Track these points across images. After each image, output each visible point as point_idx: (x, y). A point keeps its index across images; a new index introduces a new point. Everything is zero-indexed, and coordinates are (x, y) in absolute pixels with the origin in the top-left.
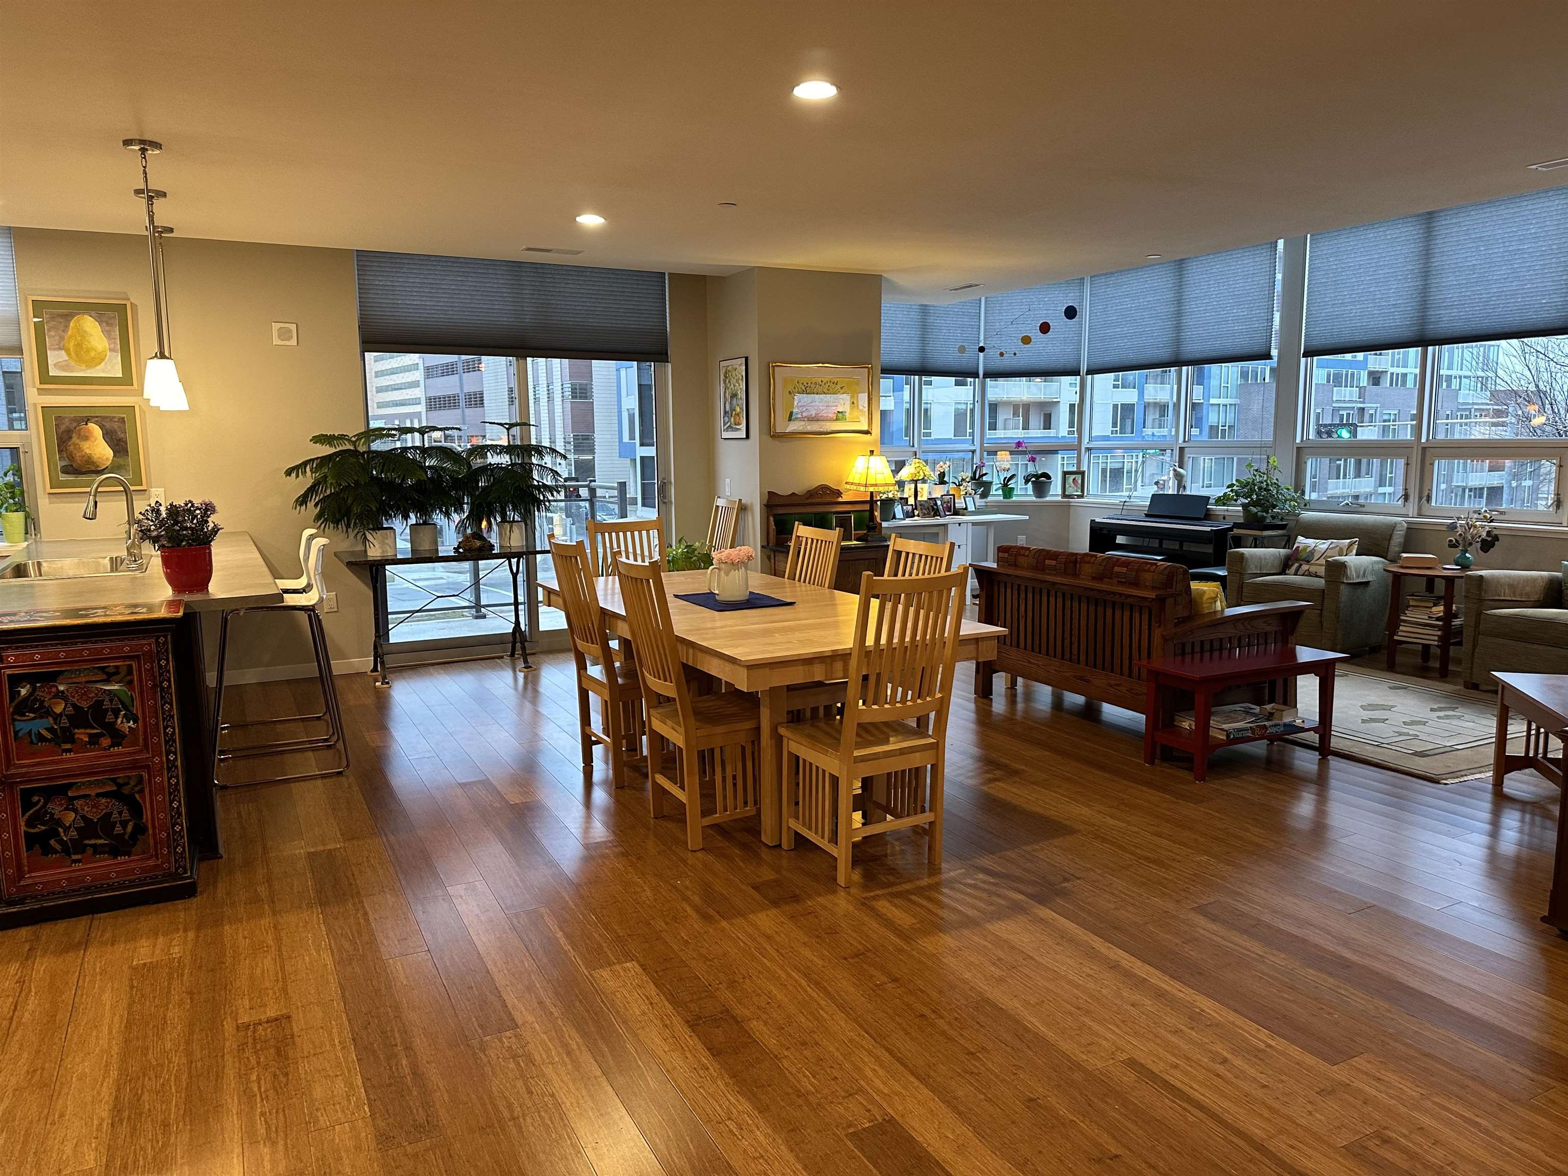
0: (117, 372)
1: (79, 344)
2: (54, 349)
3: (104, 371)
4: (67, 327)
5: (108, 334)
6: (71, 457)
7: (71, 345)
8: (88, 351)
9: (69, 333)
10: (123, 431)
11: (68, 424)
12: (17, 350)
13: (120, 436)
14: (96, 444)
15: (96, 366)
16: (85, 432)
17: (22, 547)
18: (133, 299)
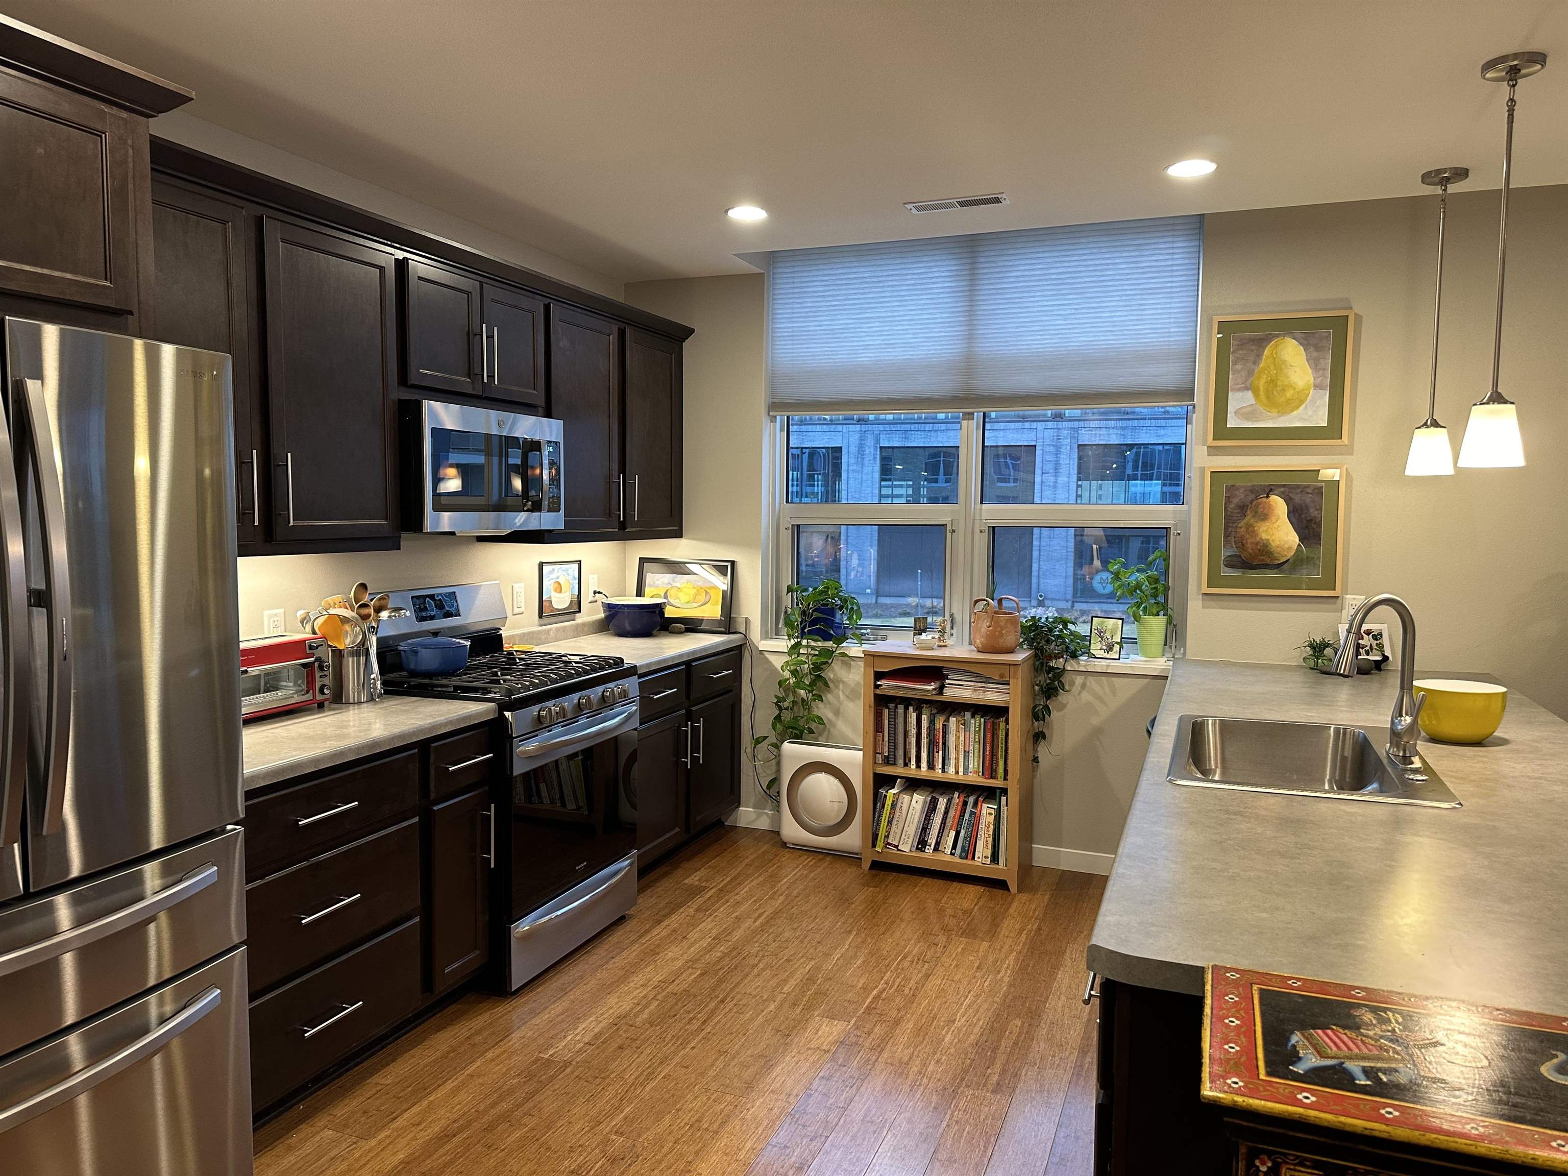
0: (1321, 419)
1: (1272, 381)
2: (1240, 390)
3: (1301, 419)
4: (1259, 356)
5: (1314, 363)
6: (1240, 544)
7: (1262, 383)
8: (1284, 390)
9: (1261, 366)
10: (1318, 507)
11: (1242, 496)
12: (1188, 393)
13: (1312, 515)
14: (1275, 525)
15: (1292, 411)
16: (1264, 508)
17: (1160, 664)
18: (1358, 308)
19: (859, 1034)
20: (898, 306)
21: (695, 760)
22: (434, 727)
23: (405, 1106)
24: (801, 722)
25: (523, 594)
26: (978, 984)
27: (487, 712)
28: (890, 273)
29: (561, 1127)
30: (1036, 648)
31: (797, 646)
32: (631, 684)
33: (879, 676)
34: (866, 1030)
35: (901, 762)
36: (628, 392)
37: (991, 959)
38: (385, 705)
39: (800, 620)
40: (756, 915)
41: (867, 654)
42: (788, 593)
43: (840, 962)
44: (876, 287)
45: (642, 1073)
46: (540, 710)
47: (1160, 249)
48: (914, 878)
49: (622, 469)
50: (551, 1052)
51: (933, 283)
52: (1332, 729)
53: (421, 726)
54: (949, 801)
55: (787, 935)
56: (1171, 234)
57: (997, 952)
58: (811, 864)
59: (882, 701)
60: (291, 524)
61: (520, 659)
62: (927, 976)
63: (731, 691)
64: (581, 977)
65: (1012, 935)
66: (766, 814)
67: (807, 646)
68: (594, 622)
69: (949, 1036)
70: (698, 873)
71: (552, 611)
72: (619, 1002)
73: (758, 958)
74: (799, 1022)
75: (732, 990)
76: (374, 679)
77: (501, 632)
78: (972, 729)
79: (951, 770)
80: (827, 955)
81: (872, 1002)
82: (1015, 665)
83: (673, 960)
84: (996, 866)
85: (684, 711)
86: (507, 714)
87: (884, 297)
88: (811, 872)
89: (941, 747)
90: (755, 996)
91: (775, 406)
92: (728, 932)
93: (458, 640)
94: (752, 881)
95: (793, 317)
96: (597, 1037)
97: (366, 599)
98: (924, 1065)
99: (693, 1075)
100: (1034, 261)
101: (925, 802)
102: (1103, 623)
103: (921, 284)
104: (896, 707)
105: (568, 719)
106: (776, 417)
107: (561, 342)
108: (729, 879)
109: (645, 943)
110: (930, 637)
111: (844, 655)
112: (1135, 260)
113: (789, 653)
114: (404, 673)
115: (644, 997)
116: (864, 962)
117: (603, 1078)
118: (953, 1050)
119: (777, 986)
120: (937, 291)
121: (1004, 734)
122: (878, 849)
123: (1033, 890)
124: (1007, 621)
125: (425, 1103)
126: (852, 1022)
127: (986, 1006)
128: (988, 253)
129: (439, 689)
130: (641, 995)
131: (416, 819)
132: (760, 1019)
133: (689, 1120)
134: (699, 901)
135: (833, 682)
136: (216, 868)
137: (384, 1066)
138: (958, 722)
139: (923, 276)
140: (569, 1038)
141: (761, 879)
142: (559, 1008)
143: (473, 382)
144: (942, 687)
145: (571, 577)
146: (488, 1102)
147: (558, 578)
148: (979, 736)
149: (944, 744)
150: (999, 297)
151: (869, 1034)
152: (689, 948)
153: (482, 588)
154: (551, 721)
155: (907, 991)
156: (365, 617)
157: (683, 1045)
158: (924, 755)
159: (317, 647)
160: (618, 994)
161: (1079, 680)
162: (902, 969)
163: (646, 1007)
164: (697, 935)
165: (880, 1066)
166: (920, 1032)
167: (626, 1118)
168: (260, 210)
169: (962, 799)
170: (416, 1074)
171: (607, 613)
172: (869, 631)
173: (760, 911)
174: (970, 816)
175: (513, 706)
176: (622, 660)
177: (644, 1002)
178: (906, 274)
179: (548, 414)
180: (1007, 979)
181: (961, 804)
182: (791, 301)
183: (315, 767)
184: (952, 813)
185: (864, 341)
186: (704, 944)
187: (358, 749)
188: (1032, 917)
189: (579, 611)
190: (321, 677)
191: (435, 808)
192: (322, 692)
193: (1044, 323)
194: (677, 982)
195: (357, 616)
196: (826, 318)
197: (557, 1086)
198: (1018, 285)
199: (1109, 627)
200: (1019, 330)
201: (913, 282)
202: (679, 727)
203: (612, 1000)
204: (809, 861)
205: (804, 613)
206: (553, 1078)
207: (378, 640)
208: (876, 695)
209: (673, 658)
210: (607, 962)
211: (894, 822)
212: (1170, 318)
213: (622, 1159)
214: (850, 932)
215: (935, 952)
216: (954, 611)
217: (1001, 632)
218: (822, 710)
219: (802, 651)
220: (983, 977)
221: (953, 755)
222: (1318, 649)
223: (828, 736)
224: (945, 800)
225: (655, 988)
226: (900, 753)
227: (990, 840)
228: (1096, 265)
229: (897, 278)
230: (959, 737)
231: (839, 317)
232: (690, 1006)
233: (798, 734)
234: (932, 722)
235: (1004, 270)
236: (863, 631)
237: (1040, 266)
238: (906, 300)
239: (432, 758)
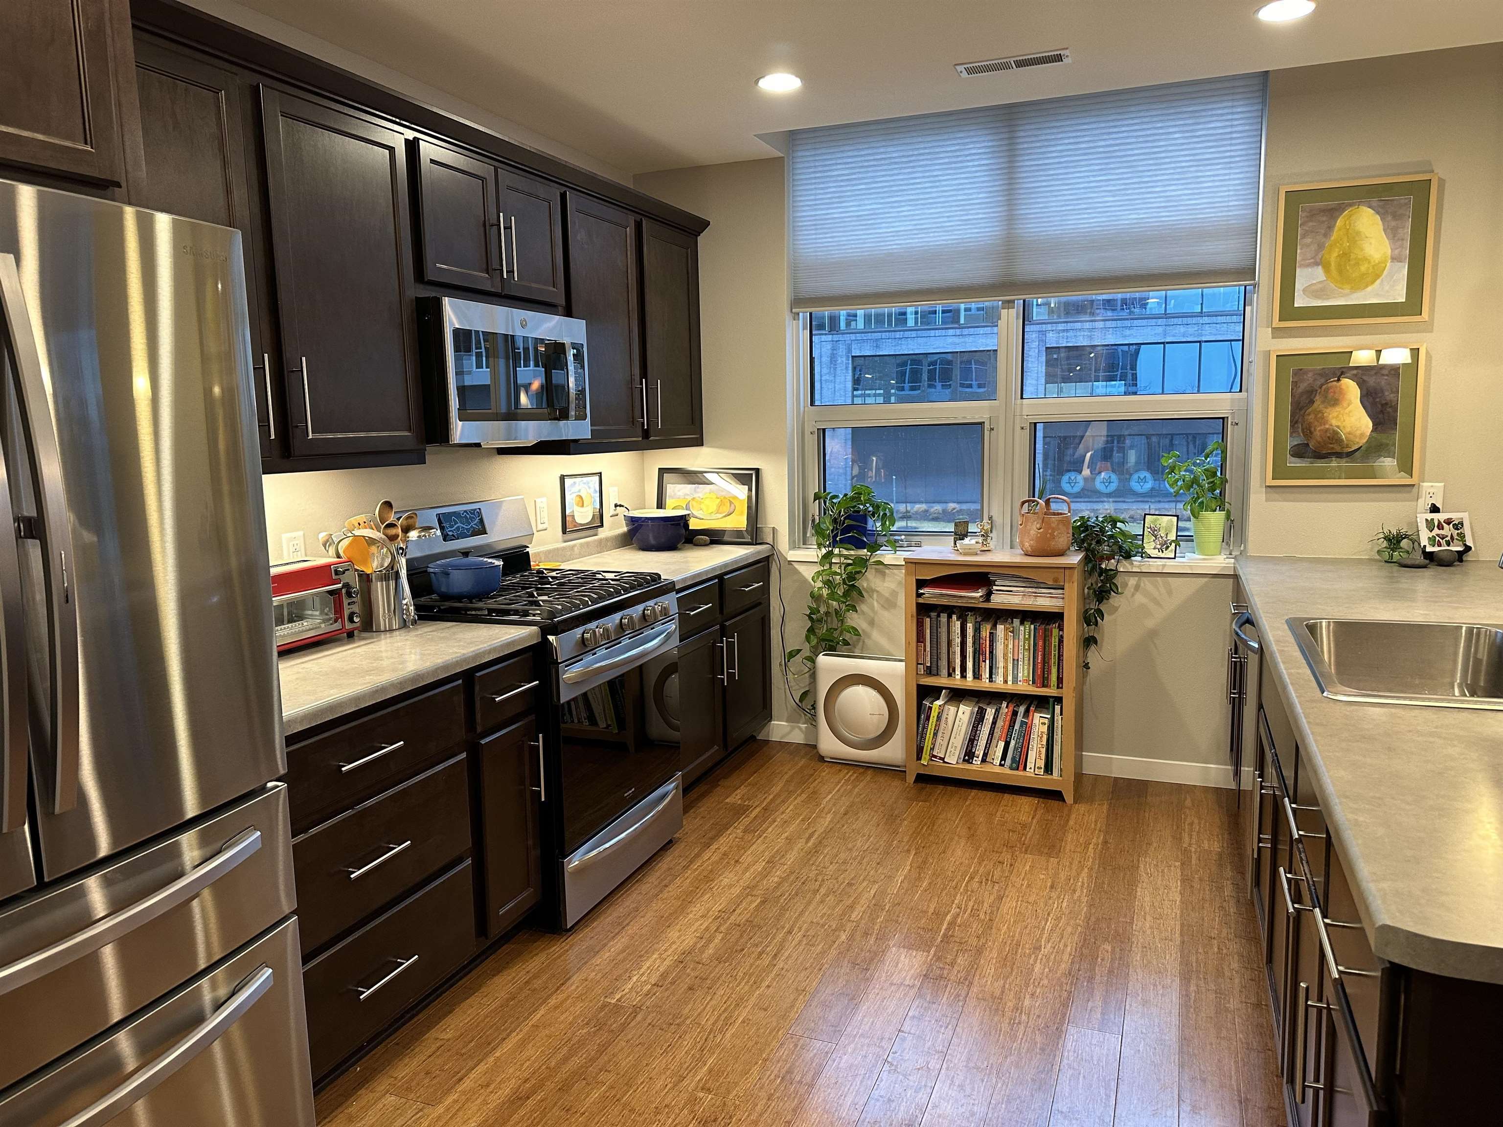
0: (1399, 295)
1: (1344, 254)
2: (1308, 265)
3: (1377, 295)
4: (1330, 228)
5: (1392, 233)
6: (1308, 432)
7: (1333, 257)
8: (1357, 264)
9: (1332, 238)
10: (1394, 389)
11: (1311, 380)
12: (1247, 272)
13: (1388, 398)
14: (1347, 411)
15: (1367, 286)
16: (1335, 393)
17: (1220, 562)
18: (1441, 170)
19: (941, 965)
20: (931, 187)
21: (731, 676)
22: (477, 656)
23: (471, 1064)
24: (836, 634)
25: (546, 510)
26: (1056, 905)
27: (530, 636)
28: (922, 151)
29: (642, 1083)
30: (1087, 550)
31: (829, 554)
32: (670, 601)
33: (921, 584)
34: (948, 961)
35: (944, 672)
36: (647, 290)
37: (1063, 876)
38: (419, 632)
39: (831, 528)
40: (807, 835)
41: (908, 562)
42: (815, 500)
43: (905, 885)
44: (905, 168)
45: (719, 1017)
46: (584, 633)
47: (1217, 115)
48: (963, 791)
49: (644, 374)
50: (618, 997)
51: (968, 161)
52: (1464, 629)
53: (464, 654)
54: (997, 711)
55: (843, 856)
56: (1230, 98)
57: (1067, 869)
58: (852, 778)
59: (924, 610)
60: (310, 437)
61: (552, 577)
62: (1000, 898)
63: (760, 604)
64: (636, 910)
65: (1079, 850)
66: (800, 728)
67: (840, 555)
68: (617, 537)
69: (1038, 965)
70: (739, 791)
71: (575, 526)
72: (681, 936)
73: (818, 883)
74: (876, 954)
75: (797, 919)
76: (406, 605)
77: (528, 550)
78: (1021, 637)
79: (999, 679)
80: (890, 878)
81: (947, 929)
82: (1071, 568)
83: (730, 886)
84: (1049, 777)
85: (718, 627)
86: (551, 638)
87: (915, 178)
88: (854, 787)
89: (988, 655)
90: (823, 926)
91: (798, 302)
92: (781, 854)
93: (490, 560)
94: (796, 798)
95: (816, 205)
96: (664, 976)
97: (392, 518)
98: (1019, 999)
99: (774, 1019)
100: (1079, 134)
101: (972, 713)
102: (1156, 520)
103: (955, 163)
104: (939, 616)
105: (612, 639)
106: (798, 314)
107: (577, 236)
108: (771, 797)
109: (697, 869)
110: (973, 542)
111: (880, 563)
112: (1191, 128)
113: (821, 563)
114: (434, 596)
115: (707, 929)
116: (930, 884)
117: (678, 1025)
118: (1045, 982)
119: (844, 914)
120: (974, 169)
121: (1057, 640)
122: (923, 762)
123: (1091, 800)
124: (1061, 522)
125: (491, 1059)
126: (932, 952)
127: (1069, 929)
128: (1028, 127)
129: (473, 613)
130: (703, 927)
131: (464, 755)
132: (833, 952)
133: (779, 1071)
134: (745, 821)
135: (867, 592)
136: (259, 833)
137: (441, 1019)
138: (1006, 629)
139: (958, 154)
140: (635, 979)
141: (804, 796)
142: (619, 944)
143: (492, 277)
144: (989, 594)
145: (592, 490)
146: (559, 1056)
147: (579, 491)
148: (1029, 644)
149: (991, 652)
150: (1041, 173)
151: (952, 964)
152: (744, 873)
153: (504, 504)
154: (595, 644)
155: (982, 916)
156: (393, 538)
157: (757, 984)
158: (970, 665)
159: (344, 573)
160: (678, 927)
161: (1132, 581)
162: (972, 891)
163: (710, 940)
164: (750, 859)
165: (972, 1003)
166: (1006, 962)
167: (710, 1071)
168: (254, 79)
169: (1011, 708)
170: (477, 1026)
171: (630, 527)
172: (903, 537)
173: (810, 831)
174: (1021, 726)
175: (556, 629)
176: (659, 576)
177: (707, 935)
178: (938, 153)
179: (569, 313)
180: (1085, 899)
181: (1010, 714)
182: (813, 187)
183: (357, 706)
184: (1000, 723)
185: (893, 227)
186: (759, 866)
187: (401, 683)
188: (1095, 829)
189: (602, 526)
190: (349, 604)
191: (483, 742)
192: (351, 620)
193: (1090, 201)
194: (738, 911)
195: (384, 537)
196: (851, 204)
197: (630, 1036)
198: (1062, 160)
199: (1164, 525)
200: (1064, 208)
201: (946, 160)
202: (714, 644)
203: (673, 934)
204: (851, 775)
205: (835, 521)
206: (623, 1027)
207: (407, 561)
208: (919, 605)
209: (707, 572)
210: (661, 891)
211: (940, 734)
212: (1229, 191)
213: (715, 1120)
214: (908, 851)
215: (1003, 871)
216: (995, 513)
217: (1052, 534)
218: (854, 620)
219: (833, 561)
220: (1059, 897)
221: (1001, 664)
222: (1394, 541)
223: (863, 647)
224: (994, 711)
225: (716, 918)
226: (944, 663)
227: (1044, 751)
228: (1147, 136)
229: (929, 157)
230: (1007, 646)
231: (866, 202)
232: (756, 939)
233: (831, 647)
234: (977, 630)
235: (1046, 144)
236: (897, 537)
237: (1086, 139)
238: (939, 181)
239: (477, 688)
